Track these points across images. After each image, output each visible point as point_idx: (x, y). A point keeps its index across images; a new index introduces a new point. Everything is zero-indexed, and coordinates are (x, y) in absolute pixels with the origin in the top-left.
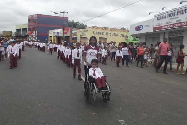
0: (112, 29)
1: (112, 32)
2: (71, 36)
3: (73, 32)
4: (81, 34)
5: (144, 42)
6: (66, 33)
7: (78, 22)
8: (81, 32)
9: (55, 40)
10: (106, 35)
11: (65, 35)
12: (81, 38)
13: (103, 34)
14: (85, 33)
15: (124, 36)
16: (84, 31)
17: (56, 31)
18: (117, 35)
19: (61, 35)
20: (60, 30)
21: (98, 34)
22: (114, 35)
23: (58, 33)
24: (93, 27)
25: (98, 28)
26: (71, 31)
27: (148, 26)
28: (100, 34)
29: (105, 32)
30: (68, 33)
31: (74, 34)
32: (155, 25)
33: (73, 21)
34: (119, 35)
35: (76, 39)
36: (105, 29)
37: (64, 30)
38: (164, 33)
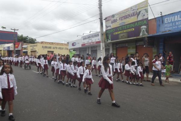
0: (58, 43)
1: (58, 47)
2: (22, 50)
3: (24, 46)
4: (32, 48)
5: (78, 53)
6: (17, 47)
7: (27, 37)
8: (31, 46)
9: (5, 54)
10: (53, 48)
11: (16, 49)
12: (32, 51)
13: (50, 48)
14: (35, 47)
15: (68, 49)
16: (34, 46)
17: (7, 45)
18: (63, 49)
19: (11, 49)
20: (11, 45)
21: (46, 48)
22: (60, 48)
23: (9, 47)
24: (42, 43)
25: (46, 43)
26: (22, 45)
27: (79, 43)
28: (48, 48)
29: (52, 46)
30: (19, 48)
31: (25, 48)
32: (82, 43)
33: (22, 35)
34: (64, 48)
35: (27, 52)
36: (52, 43)
37: (15, 45)
38: (89, 48)
